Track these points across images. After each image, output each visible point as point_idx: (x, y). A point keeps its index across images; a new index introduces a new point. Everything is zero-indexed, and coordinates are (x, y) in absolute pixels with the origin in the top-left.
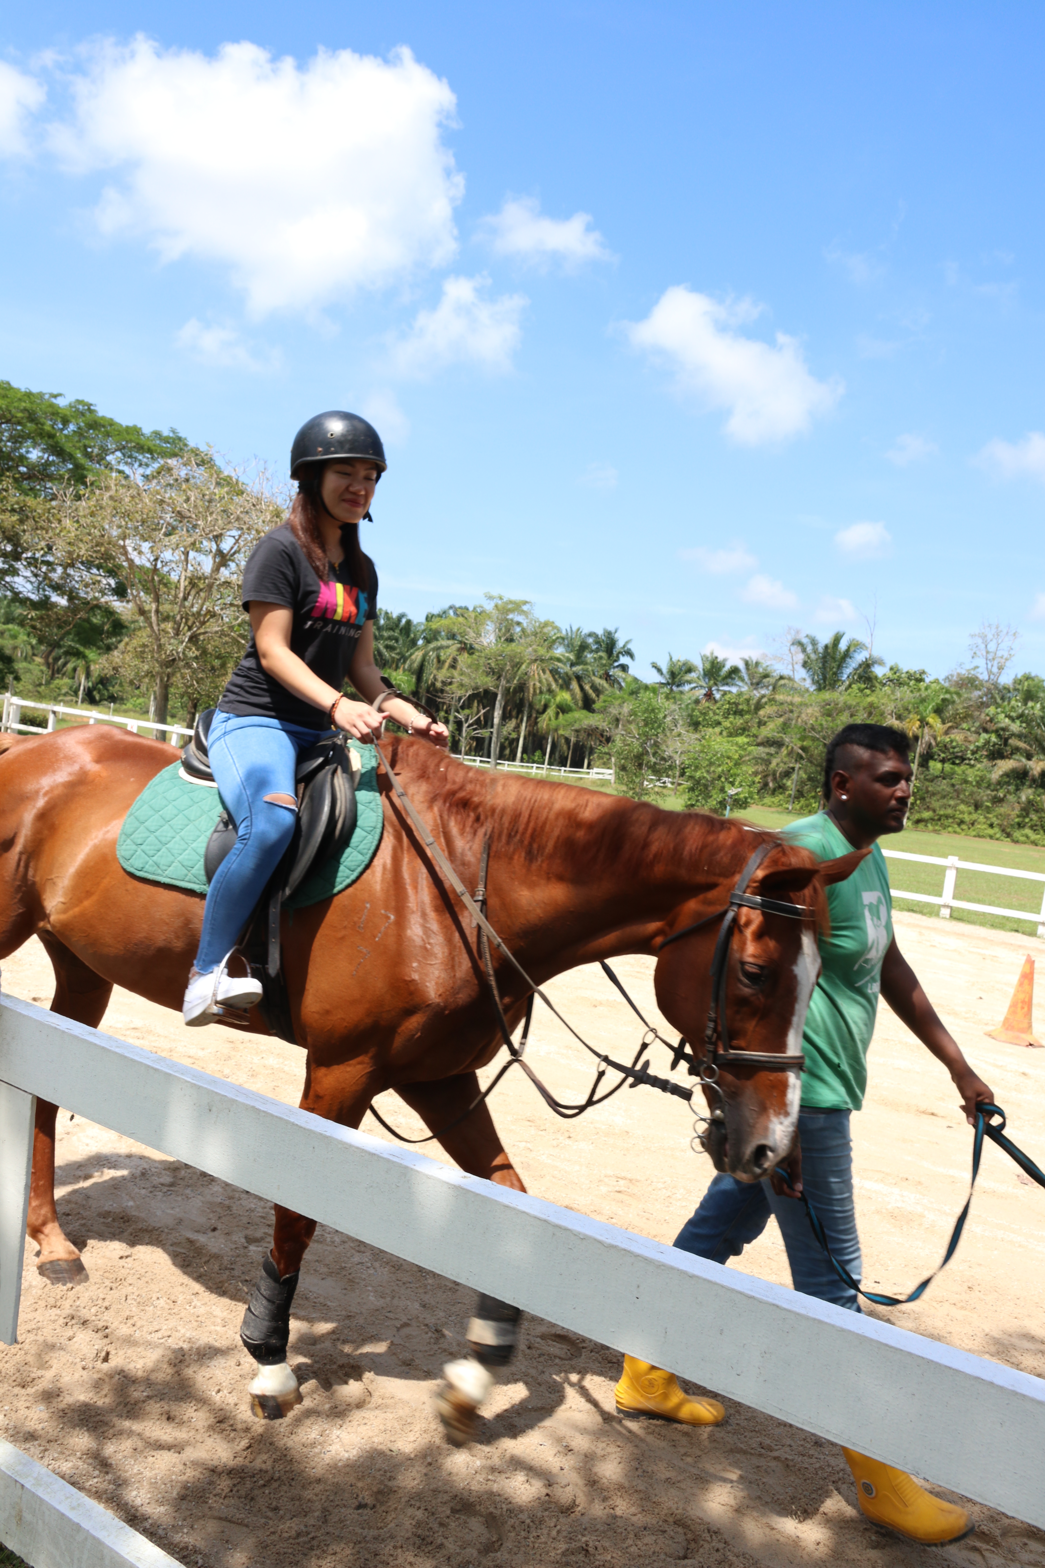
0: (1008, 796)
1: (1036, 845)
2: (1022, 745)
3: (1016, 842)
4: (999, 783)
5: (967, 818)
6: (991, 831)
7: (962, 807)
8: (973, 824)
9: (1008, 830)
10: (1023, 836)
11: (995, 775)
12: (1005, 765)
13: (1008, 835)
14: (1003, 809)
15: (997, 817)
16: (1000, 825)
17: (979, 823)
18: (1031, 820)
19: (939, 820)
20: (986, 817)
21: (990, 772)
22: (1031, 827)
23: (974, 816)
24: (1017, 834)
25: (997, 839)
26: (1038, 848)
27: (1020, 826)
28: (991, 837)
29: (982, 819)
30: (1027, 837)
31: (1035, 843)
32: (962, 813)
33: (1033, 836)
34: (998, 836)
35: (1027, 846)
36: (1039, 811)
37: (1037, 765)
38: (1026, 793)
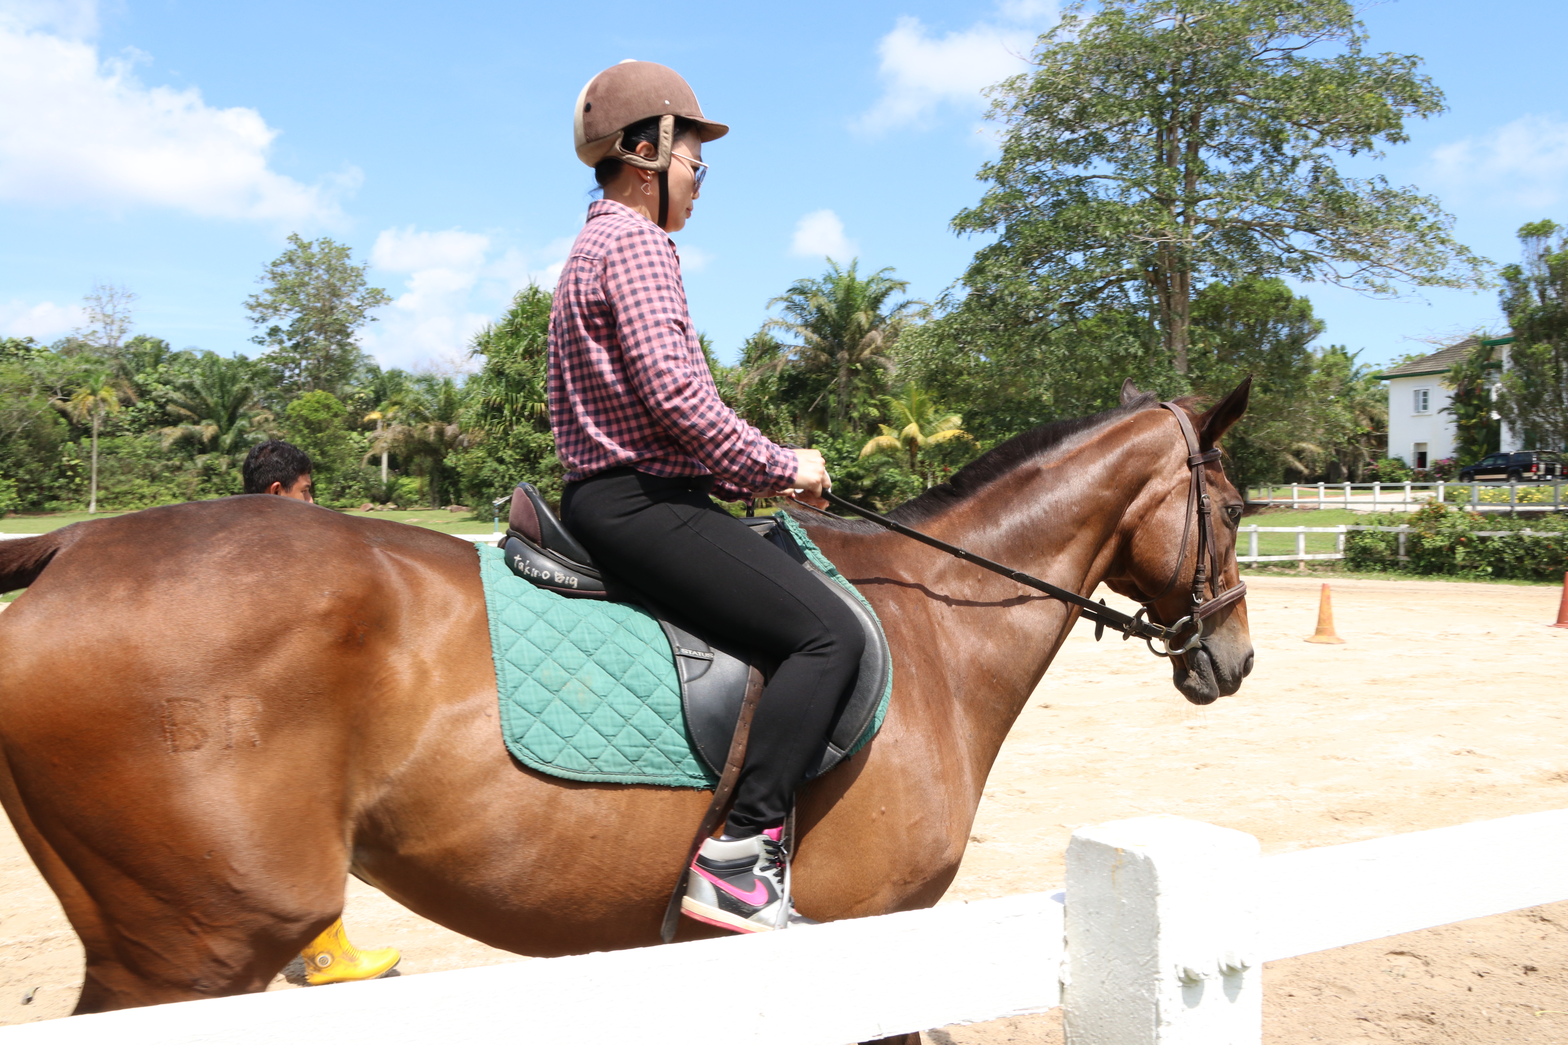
0: (184, 464)
2: (183, 411)
4: (171, 451)
5: (146, 491)
7: (138, 481)
8: (154, 497)
11: (166, 444)
12: (173, 433)
14: (181, 478)
17: (161, 495)
18: (214, 485)
19: (116, 498)
20: (167, 488)
21: (160, 441)
22: (217, 492)
23: (154, 489)
29: (163, 490)
32: (141, 487)
36: (219, 475)
37: (207, 430)
38: (201, 460)
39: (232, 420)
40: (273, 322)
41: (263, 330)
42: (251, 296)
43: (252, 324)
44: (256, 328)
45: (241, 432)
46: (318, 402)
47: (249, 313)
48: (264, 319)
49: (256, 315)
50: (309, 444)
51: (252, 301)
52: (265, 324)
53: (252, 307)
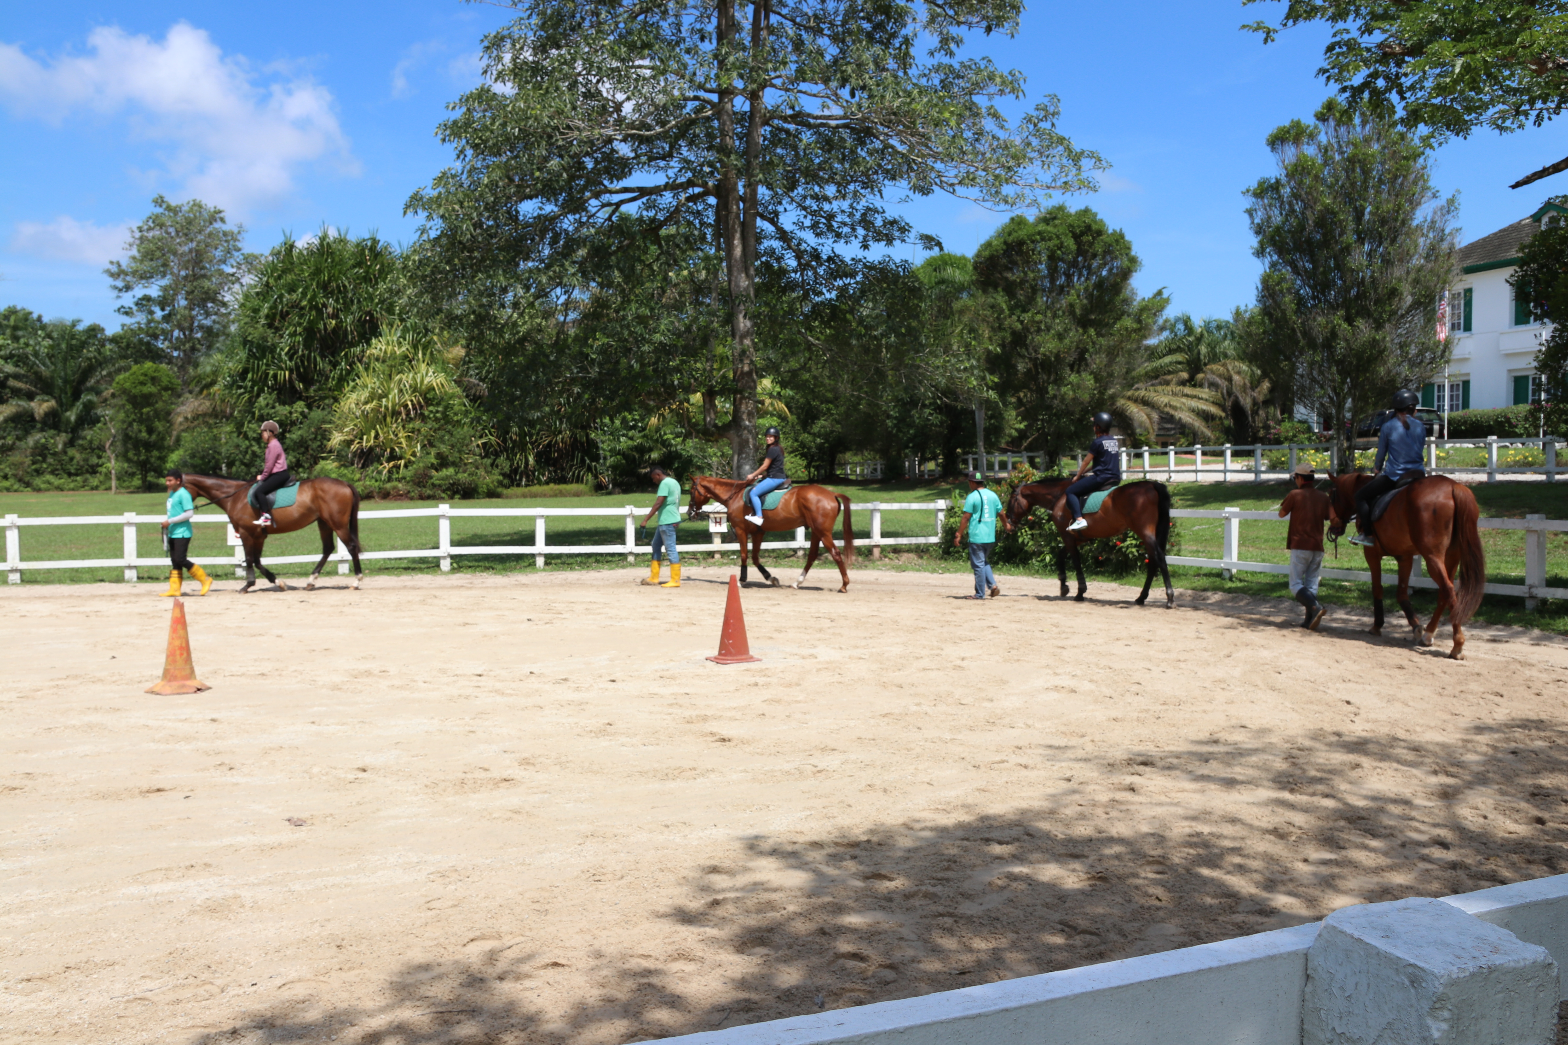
0: (18, 443)
1: (62, 490)
2: (20, 386)
3: (39, 490)
6: (7, 484)
9: (26, 479)
10: (44, 482)
12: (8, 410)
13: (28, 485)
14: (14, 458)
15: (9, 466)
16: (15, 476)
18: (50, 464)
22: (52, 472)
24: (38, 482)
25: (16, 491)
26: (65, 493)
27: (39, 472)
28: (8, 490)
30: (49, 483)
31: (60, 488)
33: (56, 482)
34: (16, 487)
35: (51, 493)
36: (55, 454)
37: (41, 407)
38: (36, 438)
39: (76, 396)
40: (139, 292)
41: (128, 300)
42: (112, 263)
43: (115, 293)
44: (118, 297)
45: (89, 407)
46: (146, 375)
47: (110, 281)
48: (128, 288)
49: (120, 284)
50: (134, 420)
51: (114, 269)
52: (130, 294)
53: (112, 275)
